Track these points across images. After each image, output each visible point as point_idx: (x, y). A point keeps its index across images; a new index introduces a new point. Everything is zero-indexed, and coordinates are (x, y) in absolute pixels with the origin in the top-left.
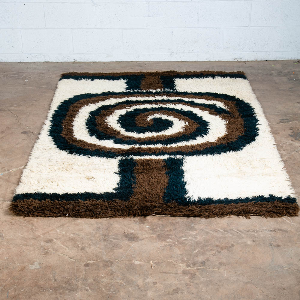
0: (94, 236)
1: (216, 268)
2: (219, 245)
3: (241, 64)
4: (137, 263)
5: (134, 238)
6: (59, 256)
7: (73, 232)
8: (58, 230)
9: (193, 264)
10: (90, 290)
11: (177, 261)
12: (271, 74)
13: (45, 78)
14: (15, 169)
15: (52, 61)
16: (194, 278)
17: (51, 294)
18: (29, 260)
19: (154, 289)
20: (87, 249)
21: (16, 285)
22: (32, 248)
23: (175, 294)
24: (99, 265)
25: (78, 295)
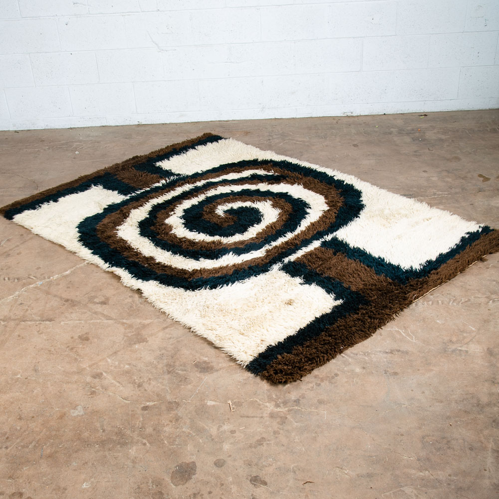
0: (156, 368)
1: (313, 408)
2: (318, 375)
3: (351, 120)
4: (210, 403)
5: (208, 368)
6: (109, 396)
7: (128, 362)
8: (109, 360)
9: (283, 403)
10: (148, 444)
11: (262, 399)
12: (390, 133)
13: (101, 147)
14: (57, 276)
15: (111, 125)
16: (285, 423)
17: (98, 451)
18: (71, 404)
19: (232, 440)
20: (146, 386)
21: (53, 439)
22: (75, 386)
23: (260, 446)
24: (161, 408)
25: (133, 451)
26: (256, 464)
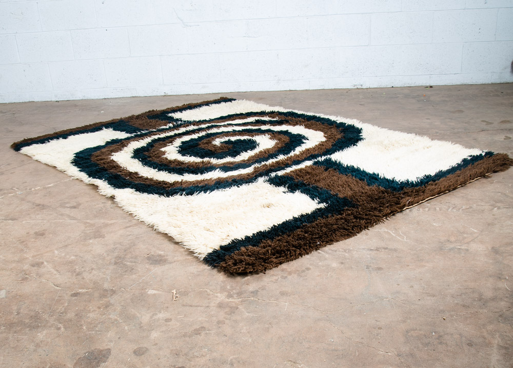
1: (273, 299)
3: (361, 91)
4: (151, 292)
5: (161, 260)
6: (41, 282)
7: (75, 254)
8: (56, 252)
9: (237, 294)
10: (62, 329)
11: (214, 289)
14: (39, 187)
15: (140, 96)
16: (234, 313)
20: (85, 274)
22: (8, 273)
23: (196, 336)
24: (93, 295)
25: (41, 335)
26: (186, 354)
